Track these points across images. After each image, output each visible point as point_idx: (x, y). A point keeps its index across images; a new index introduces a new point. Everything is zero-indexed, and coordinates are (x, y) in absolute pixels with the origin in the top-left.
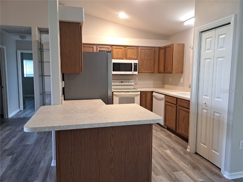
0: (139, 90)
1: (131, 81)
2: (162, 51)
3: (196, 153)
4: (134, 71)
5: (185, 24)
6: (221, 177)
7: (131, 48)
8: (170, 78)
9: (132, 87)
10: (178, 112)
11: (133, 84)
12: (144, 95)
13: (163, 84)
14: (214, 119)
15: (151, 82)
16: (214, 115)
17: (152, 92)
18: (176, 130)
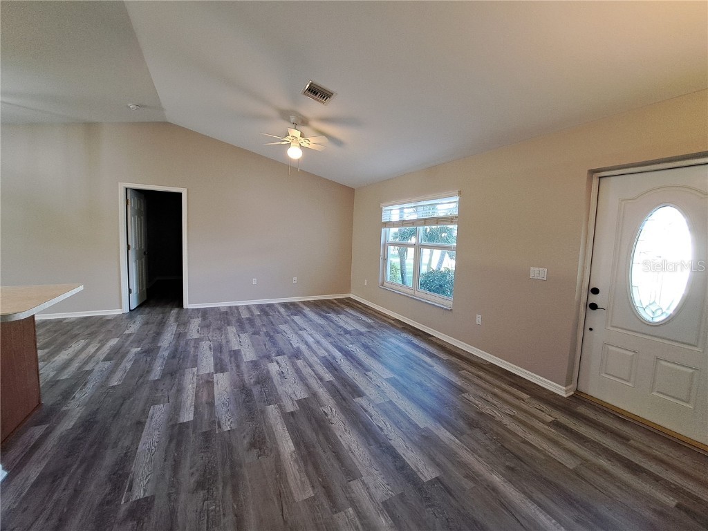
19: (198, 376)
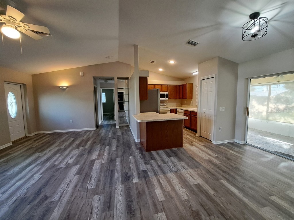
0: (170, 108)
1: (164, 103)
2: (181, 87)
3: (201, 136)
4: (167, 98)
5: (193, 74)
6: (212, 143)
7: (165, 86)
8: (185, 101)
9: (165, 107)
10: (191, 118)
11: (166, 105)
12: (172, 111)
13: (182, 104)
14: (208, 119)
15: (175, 104)
16: (208, 117)
17: (176, 109)
18: (190, 127)
19: (102, 159)
